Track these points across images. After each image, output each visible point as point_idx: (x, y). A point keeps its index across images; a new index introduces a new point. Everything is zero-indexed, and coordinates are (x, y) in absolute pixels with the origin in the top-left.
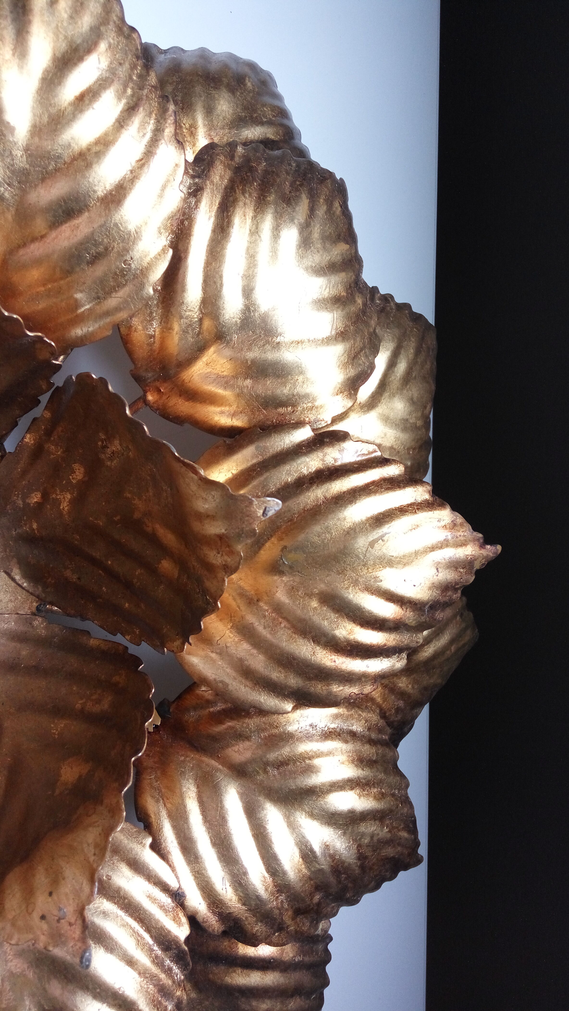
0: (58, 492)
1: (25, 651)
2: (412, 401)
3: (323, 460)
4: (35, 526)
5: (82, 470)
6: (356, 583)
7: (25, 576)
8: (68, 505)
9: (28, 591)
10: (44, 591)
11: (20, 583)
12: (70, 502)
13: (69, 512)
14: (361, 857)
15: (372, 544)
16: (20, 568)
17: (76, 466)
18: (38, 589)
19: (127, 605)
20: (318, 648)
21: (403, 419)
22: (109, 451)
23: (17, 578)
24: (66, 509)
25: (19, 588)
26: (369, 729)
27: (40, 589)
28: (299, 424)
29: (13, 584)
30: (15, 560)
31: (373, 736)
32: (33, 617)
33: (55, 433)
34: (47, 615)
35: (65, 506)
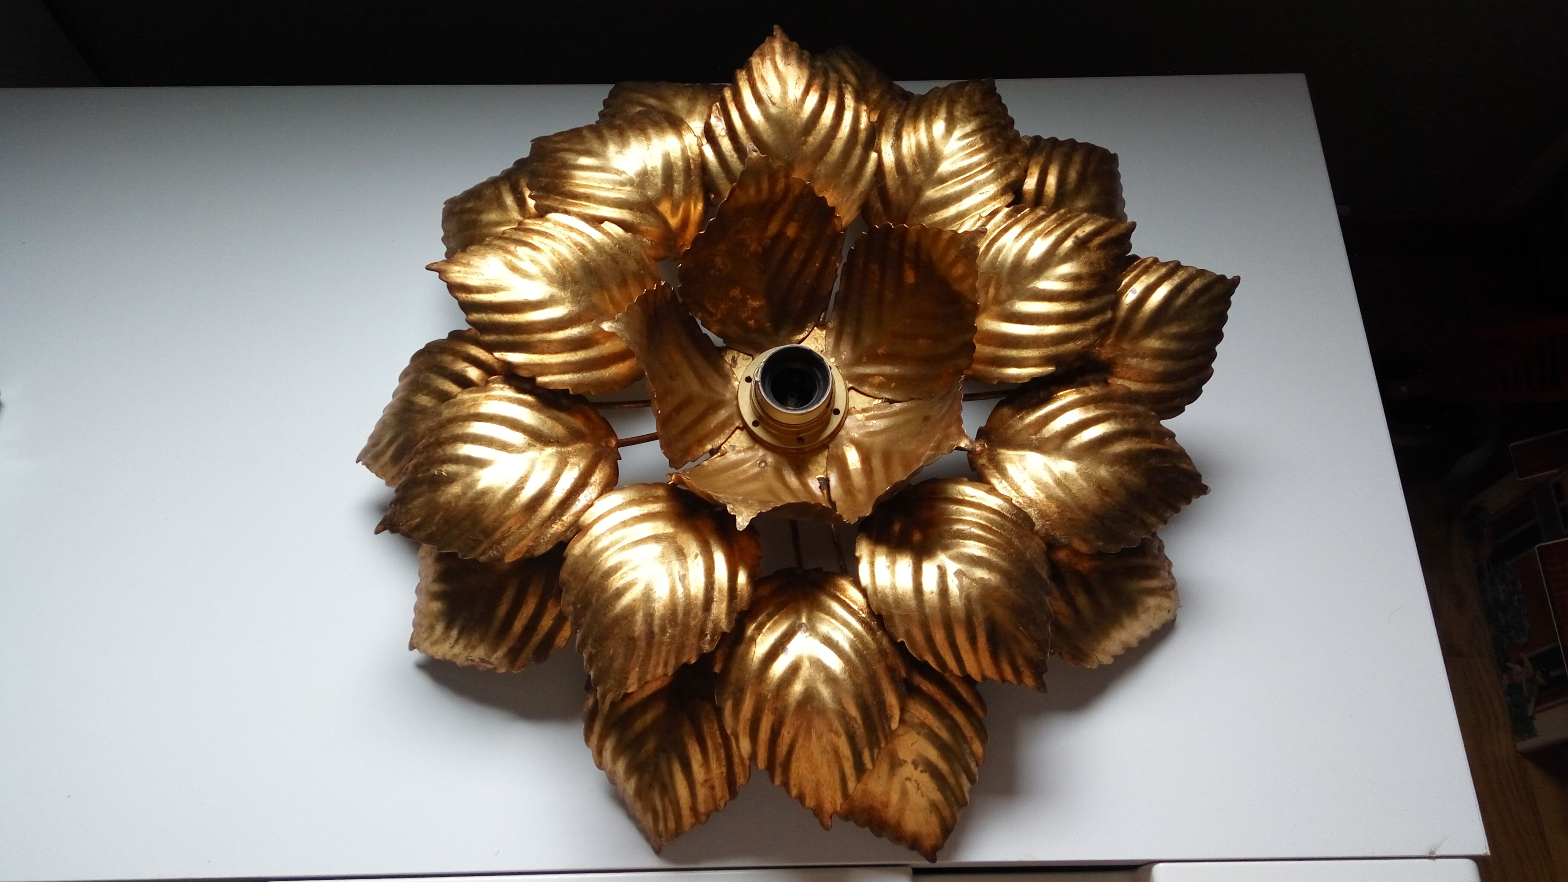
1: (848, 329)
2: (676, 95)
3: (723, 136)
4: (768, 324)
5: (733, 291)
6: (797, 114)
9: (811, 331)
10: (811, 323)
11: (805, 335)
12: (753, 300)
13: (760, 301)
14: (976, 114)
15: (774, 104)
16: (797, 335)
17: (731, 294)
19: (817, 265)
20: (838, 136)
21: (689, 101)
22: (722, 267)
23: (801, 336)
25: (809, 337)
26: (897, 112)
27: (809, 324)
28: (702, 154)
30: (791, 338)
31: (902, 110)
32: (826, 329)
33: (711, 309)
34: (826, 320)
35: (756, 304)
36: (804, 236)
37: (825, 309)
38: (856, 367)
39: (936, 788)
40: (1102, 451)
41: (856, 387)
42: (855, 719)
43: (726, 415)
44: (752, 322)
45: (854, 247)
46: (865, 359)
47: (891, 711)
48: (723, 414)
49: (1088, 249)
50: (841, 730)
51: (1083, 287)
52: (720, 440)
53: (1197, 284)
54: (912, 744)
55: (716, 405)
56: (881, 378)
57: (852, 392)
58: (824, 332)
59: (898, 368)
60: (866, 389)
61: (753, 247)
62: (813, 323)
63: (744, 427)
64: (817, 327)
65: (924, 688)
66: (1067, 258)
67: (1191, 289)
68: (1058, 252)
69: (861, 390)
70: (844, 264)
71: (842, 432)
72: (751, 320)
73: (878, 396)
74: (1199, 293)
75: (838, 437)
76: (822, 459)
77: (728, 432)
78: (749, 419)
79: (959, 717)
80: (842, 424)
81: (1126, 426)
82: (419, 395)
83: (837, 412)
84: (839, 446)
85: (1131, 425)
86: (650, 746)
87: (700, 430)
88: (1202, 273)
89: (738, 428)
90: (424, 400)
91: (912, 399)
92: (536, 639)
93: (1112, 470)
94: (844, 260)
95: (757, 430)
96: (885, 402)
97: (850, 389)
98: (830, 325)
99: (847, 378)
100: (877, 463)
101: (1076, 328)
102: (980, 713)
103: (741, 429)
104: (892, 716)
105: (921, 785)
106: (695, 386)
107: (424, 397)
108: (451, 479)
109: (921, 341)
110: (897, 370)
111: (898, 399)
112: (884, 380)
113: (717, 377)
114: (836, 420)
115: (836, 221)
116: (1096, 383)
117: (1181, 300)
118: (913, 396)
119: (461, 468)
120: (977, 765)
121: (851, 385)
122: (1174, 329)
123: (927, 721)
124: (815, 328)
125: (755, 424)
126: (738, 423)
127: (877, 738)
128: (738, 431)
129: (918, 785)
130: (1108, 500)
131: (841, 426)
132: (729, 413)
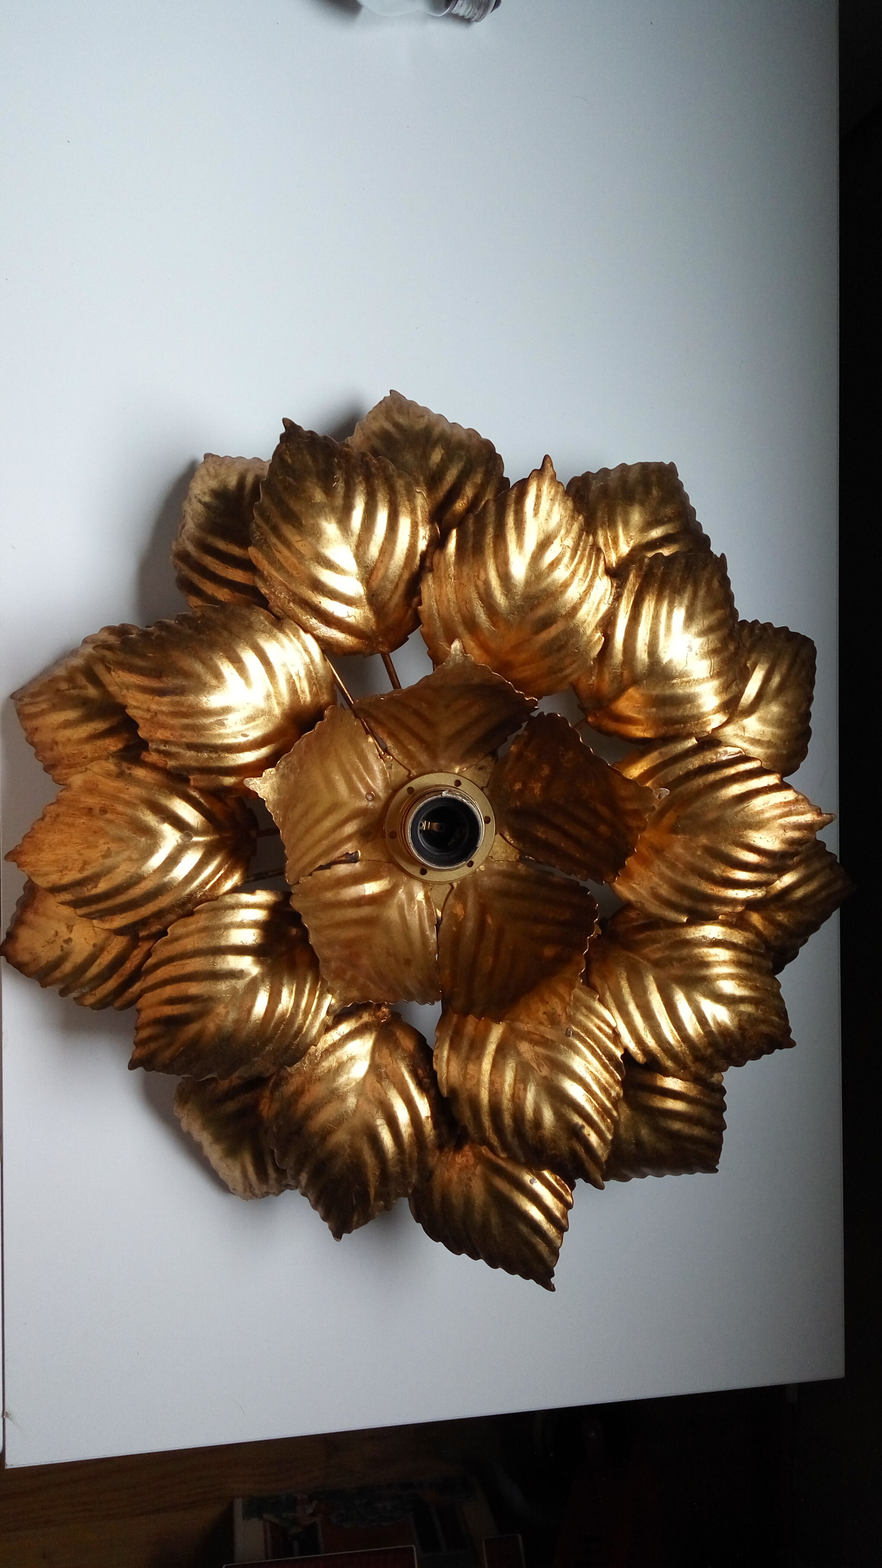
0: (533, 782)
1: (514, 885)
3: (703, 760)
4: (518, 804)
5: (548, 768)
6: (726, 840)
7: (512, 836)
8: (539, 791)
9: (514, 846)
11: (509, 841)
12: (541, 788)
13: (540, 795)
14: (741, 1027)
15: (737, 814)
17: (544, 766)
18: (520, 845)
19: (578, 855)
20: (702, 881)
22: (566, 757)
23: (508, 837)
24: (538, 793)
25: (509, 845)
26: (747, 943)
28: (689, 736)
29: (504, 841)
31: (751, 948)
32: (518, 863)
33: (530, 745)
34: (526, 862)
36: (600, 842)
37: (537, 862)
38: (474, 891)
39: (49, 960)
40: (365, 1138)
41: (454, 891)
42: (96, 887)
43: (422, 761)
45: (589, 895)
46: (482, 901)
47: (107, 921)
48: (423, 758)
49: (570, 1139)
50: (86, 873)
51: (529, 1132)
52: (399, 755)
53: (542, 1248)
54: (85, 939)
55: (431, 749)
56: (462, 917)
57: (447, 887)
58: (512, 860)
59: (469, 934)
60: (451, 900)
61: (586, 790)
63: (410, 779)
64: (518, 853)
65: (136, 952)
66: (559, 1116)
67: (537, 1240)
68: (565, 1106)
69: (450, 896)
70: (576, 883)
71: (405, 879)
73: (444, 914)
74: (533, 1248)
75: (399, 873)
76: (376, 856)
77: (405, 762)
78: (414, 784)
79: (111, 984)
80: (413, 878)
81: (391, 1163)
82: (443, 452)
83: (423, 872)
84: (390, 873)
85: (394, 1169)
86: (92, 692)
87: (403, 735)
88: (555, 1253)
89: (410, 772)
90: (437, 456)
91: (438, 947)
92: (196, 578)
93: (346, 1146)
94: (580, 883)
95: (404, 791)
96: (438, 920)
97: (451, 884)
98: (520, 866)
99: (463, 884)
100: (365, 911)
101: (487, 1122)
102: (117, 1004)
103: (408, 776)
104: (103, 921)
105: (51, 945)
106: (447, 729)
107: (440, 456)
108: (329, 491)
109: (491, 960)
110: (467, 934)
111: (440, 934)
112: (460, 920)
113: (460, 751)
114: (415, 871)
116: (439, 1136)
117: (524, 1229)
118: (441, 949)
119: (339, 501)
120: (75, 999)
121: (455, 885)
122: (494, 1220)
123: (105, 953)
124: (517, 851)
125: (410, 790)
126: (414, 772)
127: (81, 907)
128: (407, 773)
129: (52, 943)
130: (316, 1140)
131: (411, 876)
132: (424, 763)
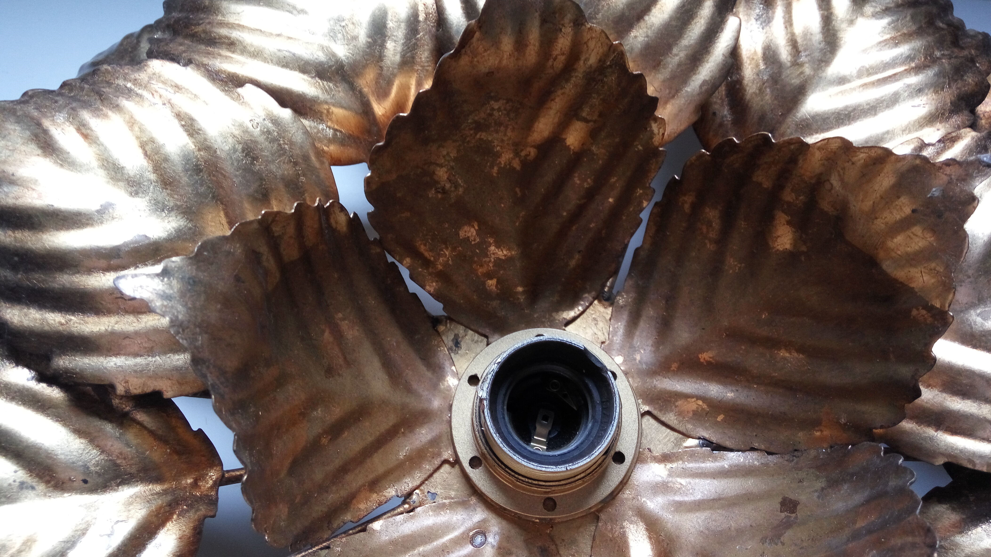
0: (488, 259)
1: (650, 312)
4: (520, 289)
5: (466, 228)
7: (571, 307)
8: (502, 251)
9: (588, 307)
10: (589, 292)
11: (578, 313)
12: (498, 247)
13: (509, 249)
16: (563, 311)
17: (462, 234)
18: (586, 297)
19: (611, 200)
22: (448, 186)
23: (572, 314)
24: (505, 252)
25: (584, 315)
27: (586, 295)
29: (578, 321)
30: (554, 314)
32: (615, 304)
33: (426, 254)
34: (614, 291)
35: (502, 253)
36: (594, 148)
37: (615, 273)
38: (659, 378)
41: (655, 412)
43: (429, 437)
44: (492, 283)
45: (682, 177)
46: (674, 366)
48: (424, 435)
52: (413, 478)
55: (413, 420)
56: (700, 403)
57: (648, 421)
58: (609, 310)
59: (732, 391)
60: (671, 418)
61: (506, 157)
62: (593, 293)
63: (456, 462)
64: (600, 301)
69: (663, 419)
70: (656, 204)
71: (627, 494)
72: (491, 279)
73: (693, 435)
75: (617, 502)
76: (585, 540)
77: (428, 467)
78: (465, 455)
80: (625, 481)
83: (619, 458)
84: (618, 519)
87: (379, 464)
89: (446, 462)
91: (753, 449)
94: (658, 197)
95: (476, 475)
96: (702, 446)
97: (643, 415)
98: (621, 301)
99: (642, 394)
103: (452, 465)
106: (380, 384)
109: (783, 353)
110: (730, 395)
111: (728, 444)
112: (705, 406)
113: (422, 368)
114: (616, 472)
115: (654, 127)
118: (756, 445)
121: (647, 408)
124: (596, 302)
125: (474, 462)
126: (447, 454)
128: (446, 468)
131: (624, 483)
132: (434, 434)
